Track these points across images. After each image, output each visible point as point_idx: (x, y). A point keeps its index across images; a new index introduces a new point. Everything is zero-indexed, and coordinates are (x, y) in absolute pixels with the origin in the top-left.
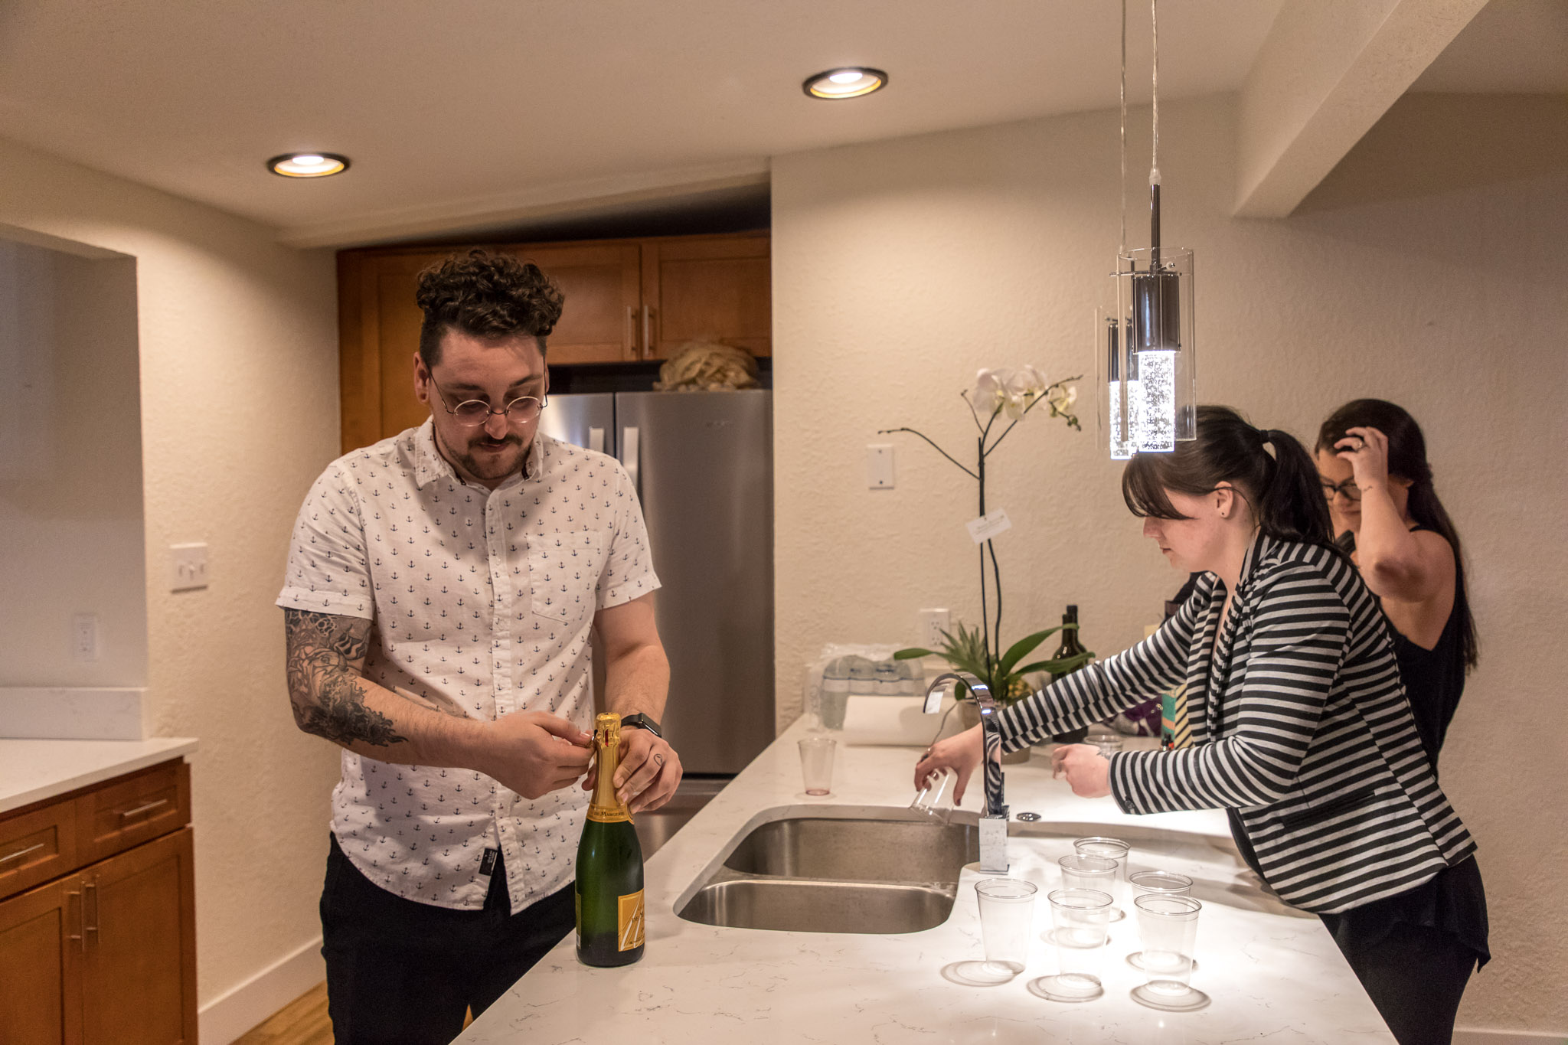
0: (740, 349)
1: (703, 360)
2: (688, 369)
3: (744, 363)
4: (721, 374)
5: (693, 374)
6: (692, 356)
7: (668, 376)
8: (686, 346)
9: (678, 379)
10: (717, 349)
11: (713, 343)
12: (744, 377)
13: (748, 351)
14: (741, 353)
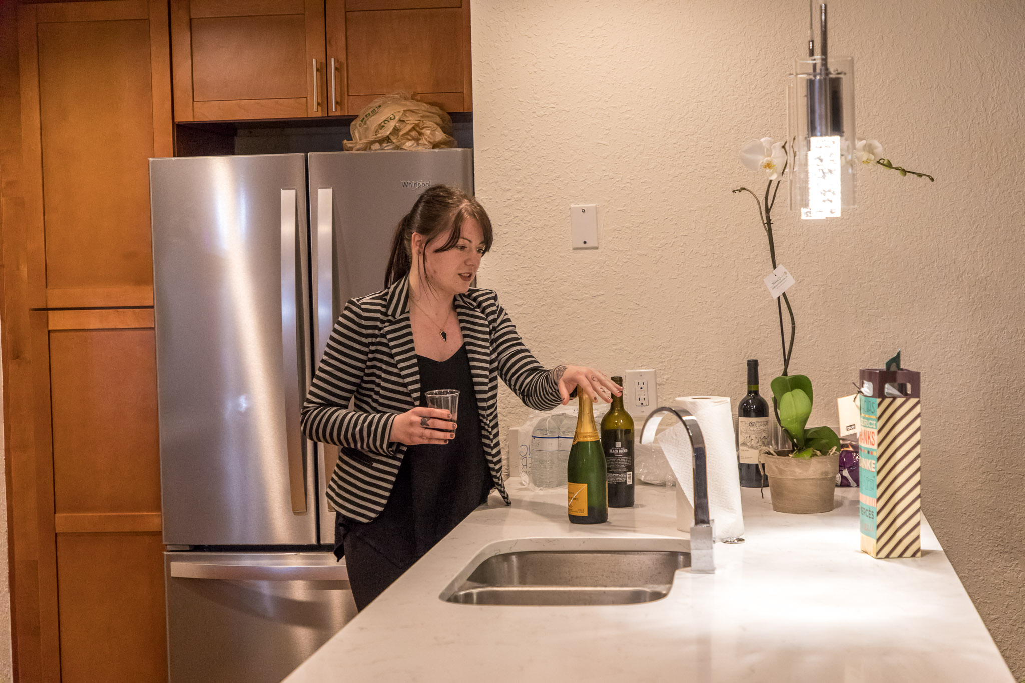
0: (433, 104)
1: (397, 118)
2: (381, 127)
3: (438, 120)
4: (417, 132)
5: (387, 132)
6: (386, 113)
7: (359, 135)
8: (378, 101)
9: (372, 137)
10: (411, 105)
11: (406, 99)
12: (440, 135)
13: (441, 106)
14: (435, 109)
